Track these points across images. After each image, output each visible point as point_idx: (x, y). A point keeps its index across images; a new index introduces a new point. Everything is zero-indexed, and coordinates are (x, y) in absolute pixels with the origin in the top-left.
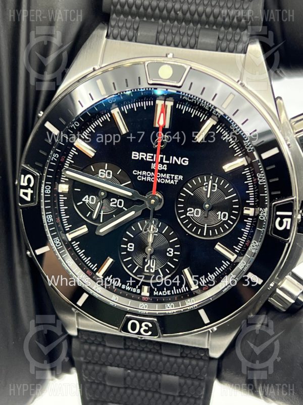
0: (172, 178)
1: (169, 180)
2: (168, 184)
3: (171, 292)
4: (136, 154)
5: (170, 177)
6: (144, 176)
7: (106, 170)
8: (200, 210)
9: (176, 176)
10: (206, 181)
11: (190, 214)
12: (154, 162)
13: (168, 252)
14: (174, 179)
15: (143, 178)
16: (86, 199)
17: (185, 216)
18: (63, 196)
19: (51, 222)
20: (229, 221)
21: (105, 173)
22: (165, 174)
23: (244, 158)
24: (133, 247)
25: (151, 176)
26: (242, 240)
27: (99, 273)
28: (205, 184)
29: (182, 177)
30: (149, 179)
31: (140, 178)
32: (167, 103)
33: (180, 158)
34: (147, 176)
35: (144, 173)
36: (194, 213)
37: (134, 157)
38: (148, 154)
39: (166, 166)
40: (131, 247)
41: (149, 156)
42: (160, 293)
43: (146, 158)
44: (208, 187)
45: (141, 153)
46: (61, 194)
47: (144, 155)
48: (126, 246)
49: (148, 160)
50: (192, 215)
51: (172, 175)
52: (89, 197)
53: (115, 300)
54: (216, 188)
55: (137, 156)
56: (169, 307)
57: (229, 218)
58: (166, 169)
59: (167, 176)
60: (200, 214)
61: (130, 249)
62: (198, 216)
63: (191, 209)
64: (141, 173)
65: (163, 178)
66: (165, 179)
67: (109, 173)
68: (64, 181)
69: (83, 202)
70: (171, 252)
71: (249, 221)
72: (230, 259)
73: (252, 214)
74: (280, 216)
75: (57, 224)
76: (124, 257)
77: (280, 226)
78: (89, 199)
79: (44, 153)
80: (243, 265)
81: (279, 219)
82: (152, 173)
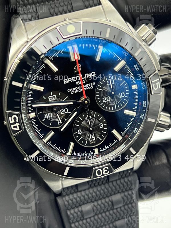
0: (90, 86)
1: (88, 87)
2: (88, 90)
3: (109, 146)
4: (66, 80)
5: (88, 85)
6: (74, 91)
7: (52, 96)
8: (109, 97)
9: (91, 84)
10: (107, 80)
11: (105, 101)
12: (77, 81)
13: (100, 126)
14: (91, 86)
15: (74, 92)
16: (46, 116)
17: (102, 103)
18: (33, 120)
19: (34, 136)
20: (126, 97)
21: (52, 97)
22: (85, 85)
23: (123, 60)
24: (81, 132)
25: (78, 89)
26: (136, 104)
27: (68, 153)
28: (107, 82)
29: (94, 83)
30: (77, 91)
31: (72, 93)
32: (73, 46)
33: (90, 73)
34: (76, 90)
35: (74, 89)
36: (107, 99)
37: (65, 82)
38: (72, 78)
39: (84, 80)
40: (80, 132)
42: (104, 149)
43: (72, 80)
44: (110, 83)
45: (68, 79)
47: (70, 79)
48: (77, 133)
49: (73, 81)
50: (106, 101)
51: (89, 84)
52: (48, 114)
53: (83, 164)
54: (114, 82)
55: (67, 81)
57: (126, 95)
58: (84, 82)
59: (87, 86)
60: (110, 99)
62: (109, 100)
63: (104, 98)
64: (72, 90)
65: (84, 88)
66: (86, 88)
67: (54, 97)
68: (31, 111)
69: (45, 118)
70: (102, 126)
71: (136, 92)
72: (134, 116)
73: (137, 88)
74: (154, 83)
75: (37, 136)
76: (78, 139)
77: (156, 88)
78: (48, 116)
79: (18, 100)
80: (143, 116)
81: (154, 84)
82: (78, 87)
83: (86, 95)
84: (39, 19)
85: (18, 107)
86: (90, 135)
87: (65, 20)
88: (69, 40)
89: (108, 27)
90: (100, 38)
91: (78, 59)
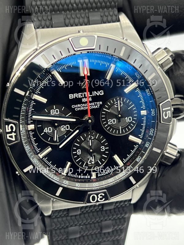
1: (94, 106)
2: (94, 108)
4: (72, 95)
5: (95, 104)
6: (79, 107)
7: (55, 110)
8: (115, 119)
9: (98, 103)
10: (115, 101)
11: (110, 123)
12: (83, 98)
14: (97, 105)
15: (78, 109)
16: (46, 130)
17: (107, 125)
19: (29, 150)
21: (55, 111)
22: (91, 103)
23: (135, 83)
25: (83, 107)
26: (143, 130)
27: (63, 173)
28: (115, 104)
29: (101, 102)
30: (82, 108)
31: (76, 109)
32: (84, 60)
33: (98, 91)
34: (81, 107)
35: (79, 105)
36: (112, 121)
37: (71, 97)
38: (79, 94)
39: (91, 98)
41: (80, 94)
42: (102, 174)
43: (78, 96)
44: (118, 104)
45: (74, 94)
46: (30, 131)
47: (76, 95)
48: (76, 152)
49: (79, 97)
50: (111, 123)
51: (96, 103)
52: (47, 129)
53: (78, 186)
54: (122, 104)
55: (73, 96)
56: (111, 181)
57: (133, 120)
58: (91, 100)
59: (93, 104)
61: (79, 153)
62: (115, 123)
63: (110, 120)
64: (77, 106)
65: (90, 106)
66: (92, 106)
67: (57, 111)
68: (30, 123)
69: (44, 132)
70: (103, 149)
71: (144, 118)
72: (139, 143)
73: (145, 114)
74: (165, 111)
75: (33, 150)
76: (76, 159)
77: (166, 116)
78: (47, 130)
79: (18, 109)
80: (148, 144)
81: (164, 113)
82: (84, 104)
83: (91, 114)
84: (52, 27)
85: (17, 116)
86: (89, 157)
87: (79, 32)
88: (81, 53)
89: (123, 46)
90: (114, 56)
91: (87, 75)
